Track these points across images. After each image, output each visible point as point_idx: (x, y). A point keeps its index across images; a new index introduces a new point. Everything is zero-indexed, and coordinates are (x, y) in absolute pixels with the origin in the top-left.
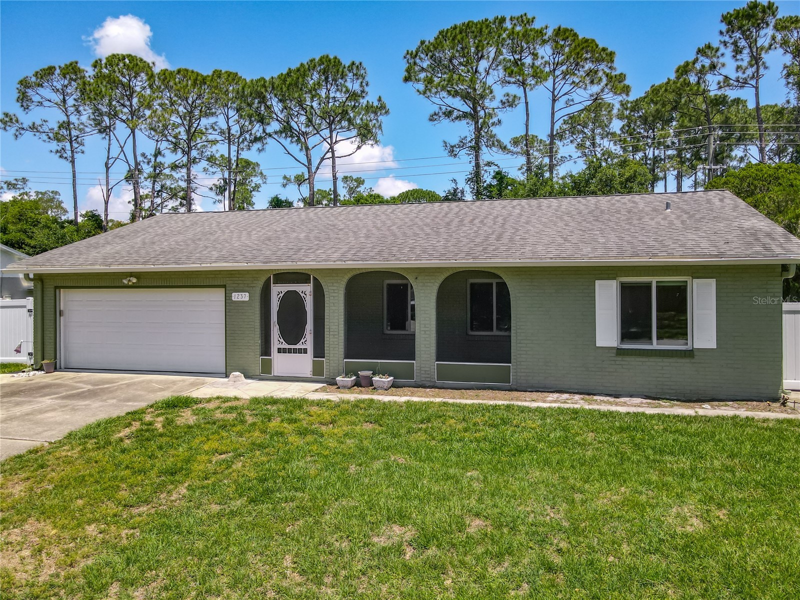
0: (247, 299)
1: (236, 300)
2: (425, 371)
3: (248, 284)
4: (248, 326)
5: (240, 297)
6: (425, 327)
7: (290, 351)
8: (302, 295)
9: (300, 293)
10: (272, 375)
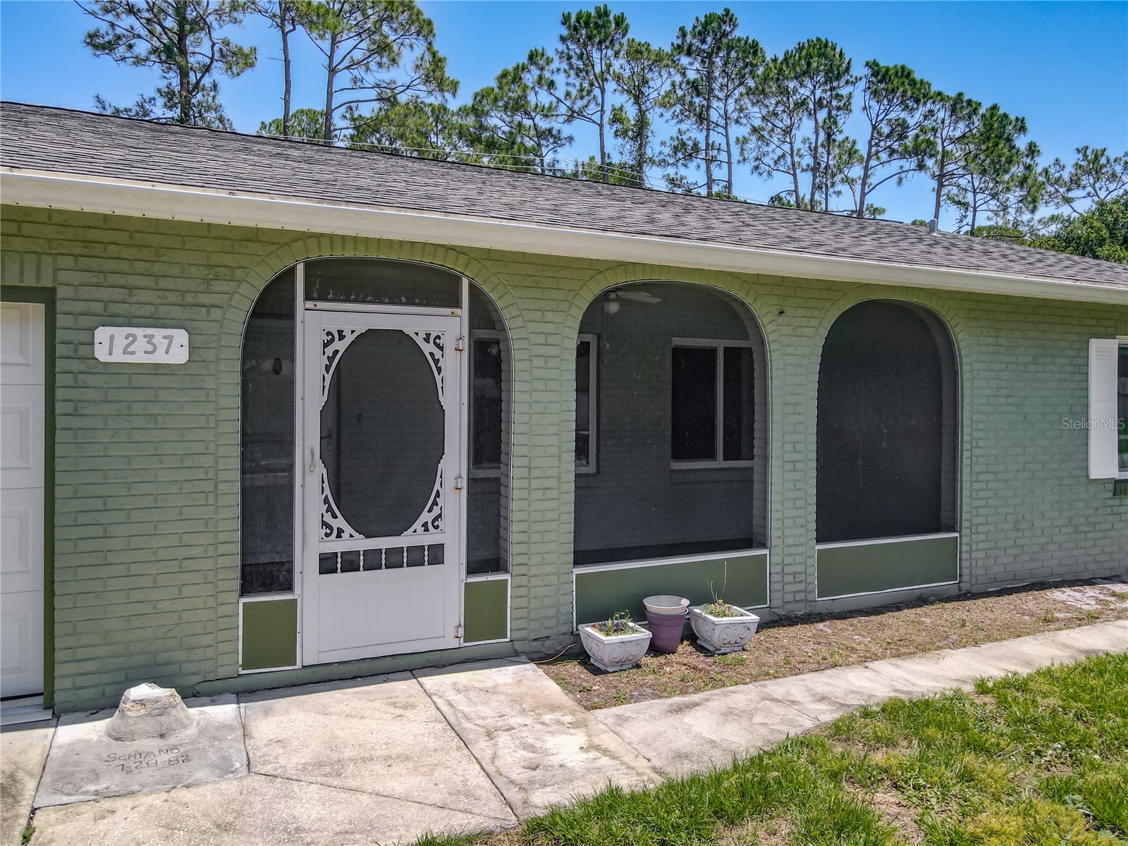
0: (179, 355)
1: (118, 357)
2: (795, 574)
3: (183, 293)
4: (182, 475)
5: (141, 345)
6: (795, 451)
7: (373, 561)
8: (427, 348)
9: (420, 341)
10: (298, 665)
